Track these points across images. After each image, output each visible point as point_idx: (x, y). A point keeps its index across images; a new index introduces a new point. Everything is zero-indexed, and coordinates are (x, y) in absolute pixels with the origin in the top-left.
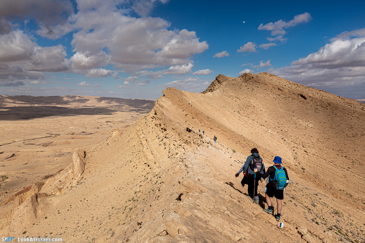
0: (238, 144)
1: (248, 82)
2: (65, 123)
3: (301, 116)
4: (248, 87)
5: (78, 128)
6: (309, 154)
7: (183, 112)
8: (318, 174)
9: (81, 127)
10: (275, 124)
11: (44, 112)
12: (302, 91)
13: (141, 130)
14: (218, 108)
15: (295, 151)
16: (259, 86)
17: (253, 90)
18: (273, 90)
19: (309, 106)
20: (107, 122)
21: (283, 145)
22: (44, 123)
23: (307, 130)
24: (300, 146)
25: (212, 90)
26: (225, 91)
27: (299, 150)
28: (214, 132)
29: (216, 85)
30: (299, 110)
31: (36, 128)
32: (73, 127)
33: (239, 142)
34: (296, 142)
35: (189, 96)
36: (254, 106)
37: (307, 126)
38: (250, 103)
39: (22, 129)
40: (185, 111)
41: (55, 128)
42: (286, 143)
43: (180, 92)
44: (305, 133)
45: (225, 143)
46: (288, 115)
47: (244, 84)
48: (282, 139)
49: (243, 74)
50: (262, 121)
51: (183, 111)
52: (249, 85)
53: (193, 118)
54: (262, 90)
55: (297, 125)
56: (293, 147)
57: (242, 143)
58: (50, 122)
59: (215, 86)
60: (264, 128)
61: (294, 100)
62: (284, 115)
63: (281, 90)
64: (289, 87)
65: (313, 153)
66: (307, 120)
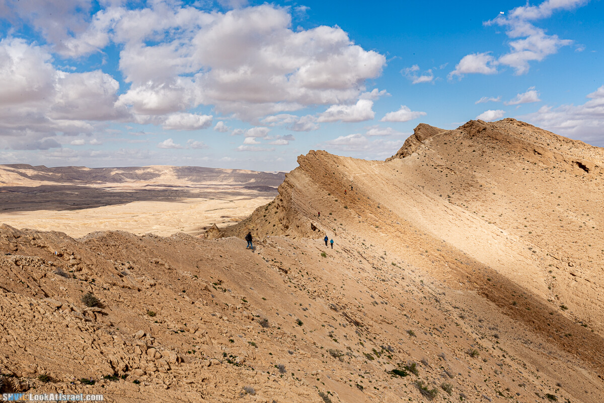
0: (424, 257)
1: (474, 138)
2: (144, 218)
3: (574, 204)
4: (473, 148)
5: (169, 228)
6: (578, 279)
7: (328, 196)
8: (592, 319)
9: (173, 226)
10: (519, 221)
11: (108, 198)
12: (582, 155)
13: (255, 229)
14: (405, 189)
15: (553, 274)
16: (496, 147)
17: (484, 155)
18: (523, 154)
19: (594, 185)
20: (223, 217)
21: (529, 262)
22: (107, 218)
23: (582, 234)
24: (563, 263)
25: (404, 155)
26: (427, 156)
27: (560, 271)
28: (381, 233)
29: (412, 144)
30: (571, 193)
31: (91, 228)
32: (158, 226)
33: (426, 252)
34: (556, 256)
35: (351, 166)
36: (481, 186)
37: (583, 225)
38: (475, 179)
39: (68, 228)
40: (333, 194)
41: (126, 227)
42: (537, 257)
43: (334, 159)
44: (578, 238)
45: (398, 253)
46: (547, 203)
47: (467, 142)
48: (530, 249)
49: (467, 123)
50: (493, 213)
51: (329, 194)
52: (476, 144)
53: (346, 207)
54: (500, 154)
55: (563, 223)
56: (550, 265)
57: (431, 254)
58: (117, 216)
59: (410, 146)
60: (495, 227)
61: (564, 172)
62: (539, 203)
63: (539, 154)
64: (555, 148)
65: (586, 278)
66: (585, 214)
